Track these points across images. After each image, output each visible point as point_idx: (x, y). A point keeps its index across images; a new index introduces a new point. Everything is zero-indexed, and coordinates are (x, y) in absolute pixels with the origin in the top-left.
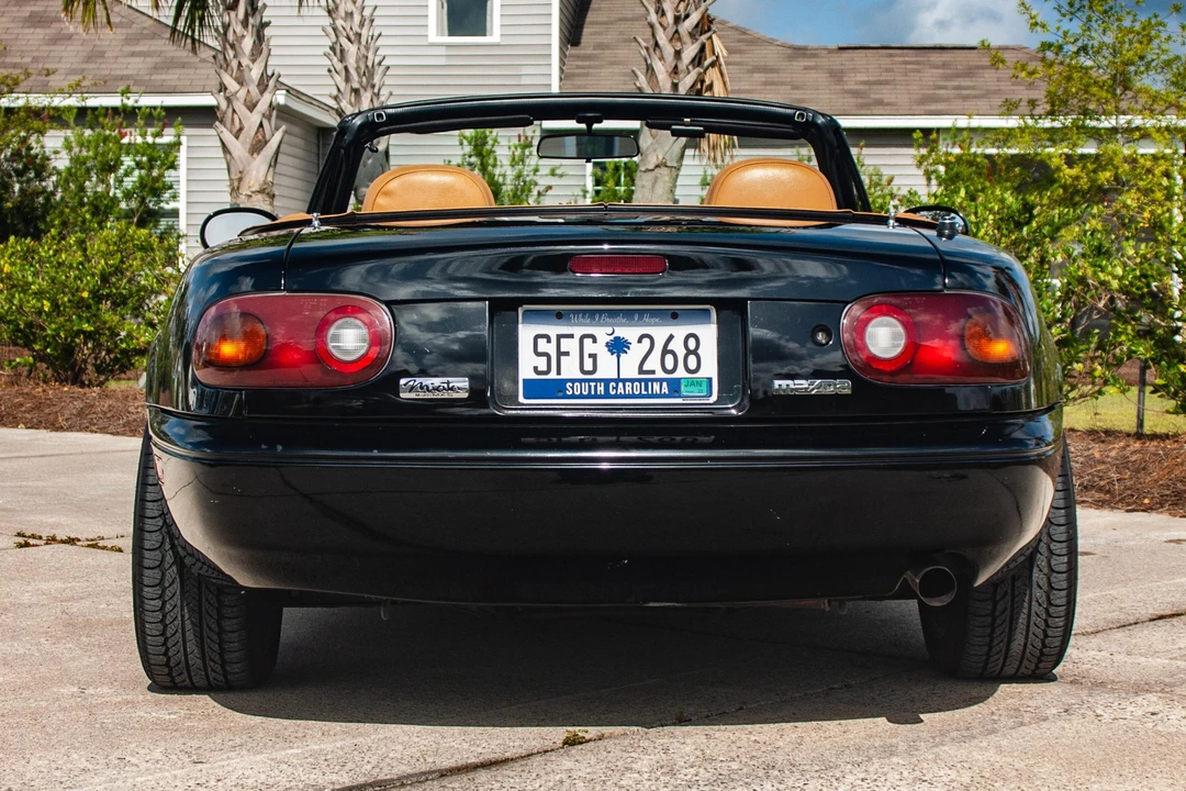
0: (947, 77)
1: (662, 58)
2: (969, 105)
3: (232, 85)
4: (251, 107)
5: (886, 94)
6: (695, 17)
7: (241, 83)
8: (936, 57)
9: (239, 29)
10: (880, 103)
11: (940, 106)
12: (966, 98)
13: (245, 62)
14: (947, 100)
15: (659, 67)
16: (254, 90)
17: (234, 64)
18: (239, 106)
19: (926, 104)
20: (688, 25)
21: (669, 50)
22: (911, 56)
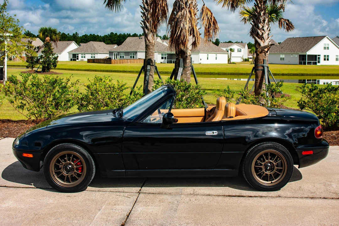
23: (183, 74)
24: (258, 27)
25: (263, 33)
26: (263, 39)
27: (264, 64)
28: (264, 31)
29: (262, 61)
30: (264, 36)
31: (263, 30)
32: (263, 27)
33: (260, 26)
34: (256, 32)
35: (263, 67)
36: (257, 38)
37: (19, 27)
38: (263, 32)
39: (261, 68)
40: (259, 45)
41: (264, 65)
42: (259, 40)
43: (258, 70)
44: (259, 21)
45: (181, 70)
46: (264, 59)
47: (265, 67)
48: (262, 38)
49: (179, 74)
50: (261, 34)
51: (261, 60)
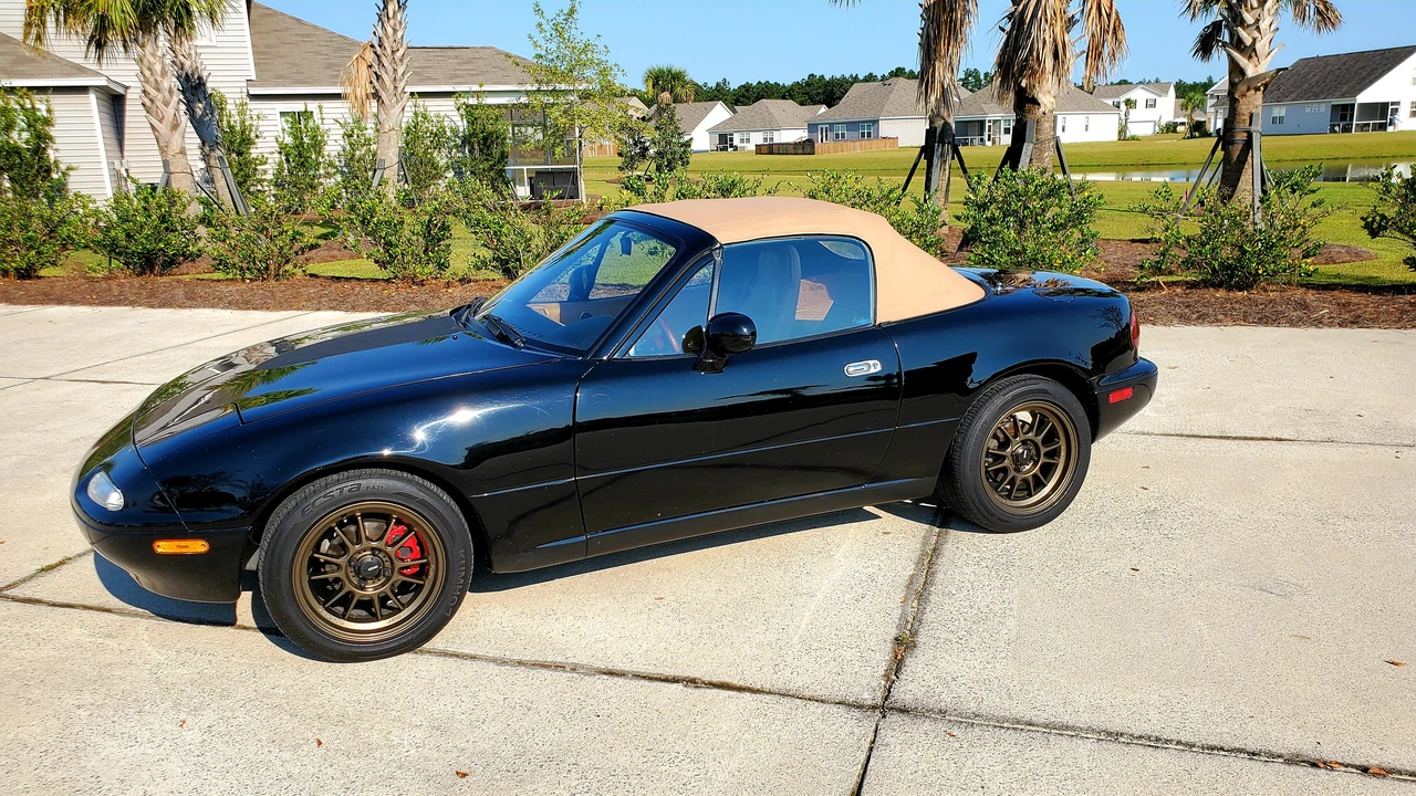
0: (459, 64)
1: (387, 73)
2: (474, 78)
3: (153, 92)
4: (167, 104)
5: (430, 73)
6: (401, 51)
7: (158, 90)
8: (450, 52)
9: (152, 59)
10: (430, 78)
11: (461, 80)
12: (472, 75)
13: (159, 79)
14: (463, 76)
15: (385, 76)
16: (167, 94)
17: (152, 79)
18: (159, 104)
19: (452, 78)
20: (399, 54)
21: (390, 69)
22: (438, 53)
23: (1034, 161)
24: (1242, 23)
25: (1254, 40)
26: (1253, 54)
27: (1250, 125)
28: (1260, 32)
29: (1247, 118)
30: (1258, 46)
31: (1258, 28)
32: (1257, 21)
33: (1249, 18)
34: (1236, 38)
35: (1250, 135)
36: (1236, 55)
37: (609, 64)
38: (1256, 34)
39: (1240, 137)
40: (1242, 72)
41: (1253, 128)
42: (1241, 60)
43: (1232, 143)
44: (1246, 6)
45: (1027, 149)
46: (1253, 111)
47: (1254, 134)
48: (1250, 52)
49: (1024, 160)
50: (1248, 42)
51: (1243, 115)
